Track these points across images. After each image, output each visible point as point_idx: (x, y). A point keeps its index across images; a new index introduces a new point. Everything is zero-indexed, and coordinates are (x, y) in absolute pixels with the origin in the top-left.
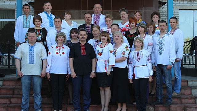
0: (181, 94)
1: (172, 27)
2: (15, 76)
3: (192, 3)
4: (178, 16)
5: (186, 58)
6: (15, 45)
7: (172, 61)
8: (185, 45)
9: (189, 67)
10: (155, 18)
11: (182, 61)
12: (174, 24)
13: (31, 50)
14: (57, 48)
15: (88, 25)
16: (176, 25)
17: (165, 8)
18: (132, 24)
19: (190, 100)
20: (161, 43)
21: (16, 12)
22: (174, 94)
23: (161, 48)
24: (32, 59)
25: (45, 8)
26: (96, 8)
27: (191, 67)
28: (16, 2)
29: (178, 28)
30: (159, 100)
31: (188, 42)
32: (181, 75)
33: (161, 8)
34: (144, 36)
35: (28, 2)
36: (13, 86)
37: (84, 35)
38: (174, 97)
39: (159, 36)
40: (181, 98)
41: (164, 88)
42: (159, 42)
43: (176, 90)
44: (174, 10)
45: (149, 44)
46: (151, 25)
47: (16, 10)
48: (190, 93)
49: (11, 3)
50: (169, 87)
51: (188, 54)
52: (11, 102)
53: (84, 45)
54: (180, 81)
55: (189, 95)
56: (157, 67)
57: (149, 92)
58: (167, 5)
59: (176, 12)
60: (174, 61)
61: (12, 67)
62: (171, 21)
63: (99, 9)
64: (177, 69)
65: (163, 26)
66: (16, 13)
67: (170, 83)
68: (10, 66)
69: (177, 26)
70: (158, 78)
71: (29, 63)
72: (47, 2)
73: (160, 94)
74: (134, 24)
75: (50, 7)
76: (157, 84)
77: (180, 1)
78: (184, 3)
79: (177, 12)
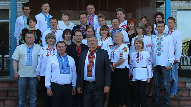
0: (180, 96)
1: (170, 28)
2: (9, 78)
3: (190, 3)
4: (176, 17)
5: (184, 59)
6: (9, 46)
7: (171, 62)
8: (183, 46)
9: (187, 69)
10: (159, 18)
11: (180, 63)
12: (172, 24)
13: (29, 52)
14: (47, 49)
15: (83, 26)
16: (174, 25)
17: (163, 8)
18: (131, 25)
19: (188, 102)
20: (159, 44)
21: (10, 12)
22: (171, 96)
23: (159, 49)
24: (29, 61)
25: (43, 9)
26: (89, 9)
27: (189, 69)
28: (10, 3)
29: (176, 28)
30: (156, 102)
31: (186, 43)
32: (178, 77)
33: (158, 8)
34: (143, 37)
35: (23, 2)
36: (7, 88)
37: (80, 36)
38: (172, 99)
39: (157, 37)
40: (179, 100)
41: (162, 90)
42: (157, 43)
43: (172, 92)
44: (172, 10)
45: (148, 45)
46: (149, 26)
47: (10, 10)
48: (188, 95)
49: (5, 3)
50: (167, 89)
51: (186, 55)
52: (5, 104)
53: (80, 46)
54: (177, 83)
55: (188, 97)
56: (155, 69)
57: (147, 94)
58: (164, 5)
59: (173, 12)
60: (173, 62)
61: (6, 68)
62: (168, 22)
63: (92, 10)
64: (174, 71)
65: (162, 27)
66: (10, 14)
67: (168, 85)
68: (4, 68)
69: (175, 27)
70: (156, 80)
71: (27, 65)
72: (45, 3)
73: (157, 96)
74: (133, 25)
75: (48, 8)
76: (154, 86)
77: (178, 1)
78: (182, 3)
79: (175, 12)
